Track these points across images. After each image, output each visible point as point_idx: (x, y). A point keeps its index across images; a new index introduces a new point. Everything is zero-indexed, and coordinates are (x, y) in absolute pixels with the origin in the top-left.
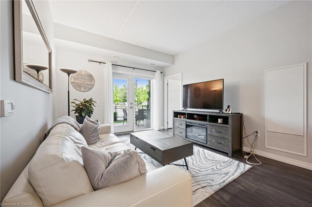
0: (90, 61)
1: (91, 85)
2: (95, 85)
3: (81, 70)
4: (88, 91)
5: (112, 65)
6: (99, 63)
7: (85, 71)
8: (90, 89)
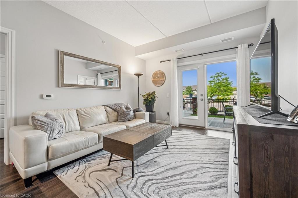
0: (162, 62)
1: (163, 80)
2: (166, 81)
3: (157, 70)
4: (161, 85)
5: (177, 59)
6: (169, 61)
7: (159, 71)
8: (163, 85)
